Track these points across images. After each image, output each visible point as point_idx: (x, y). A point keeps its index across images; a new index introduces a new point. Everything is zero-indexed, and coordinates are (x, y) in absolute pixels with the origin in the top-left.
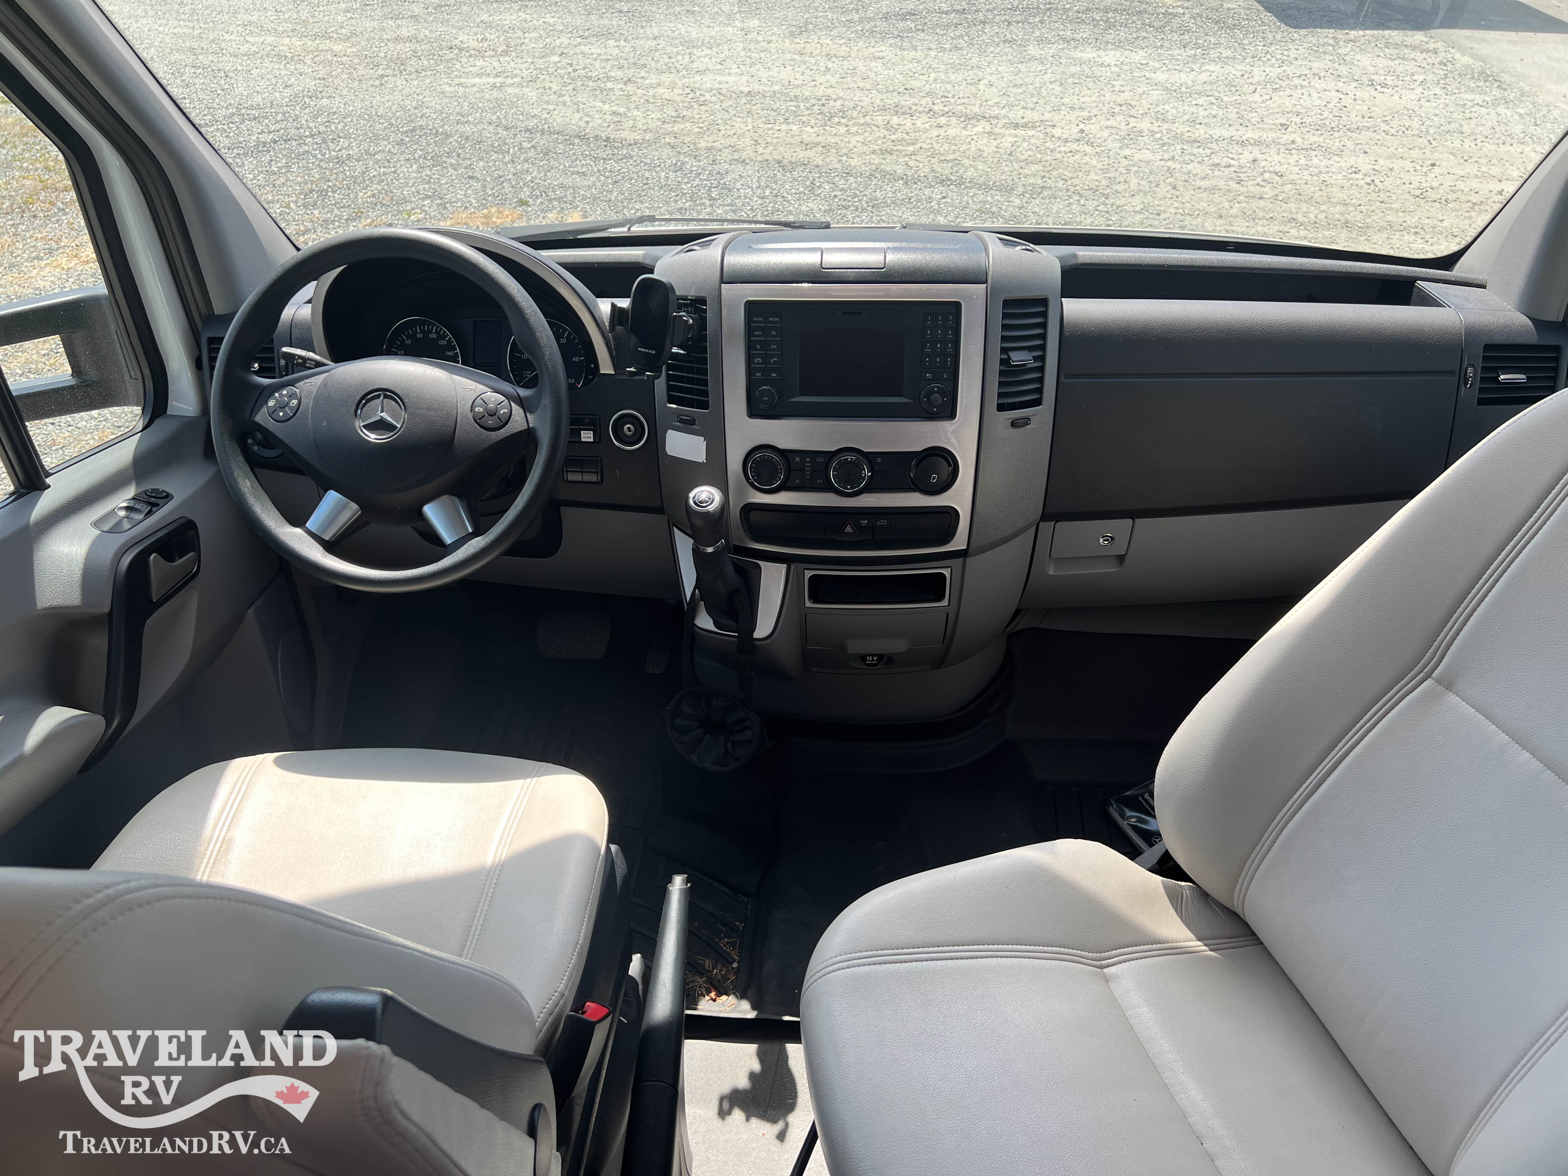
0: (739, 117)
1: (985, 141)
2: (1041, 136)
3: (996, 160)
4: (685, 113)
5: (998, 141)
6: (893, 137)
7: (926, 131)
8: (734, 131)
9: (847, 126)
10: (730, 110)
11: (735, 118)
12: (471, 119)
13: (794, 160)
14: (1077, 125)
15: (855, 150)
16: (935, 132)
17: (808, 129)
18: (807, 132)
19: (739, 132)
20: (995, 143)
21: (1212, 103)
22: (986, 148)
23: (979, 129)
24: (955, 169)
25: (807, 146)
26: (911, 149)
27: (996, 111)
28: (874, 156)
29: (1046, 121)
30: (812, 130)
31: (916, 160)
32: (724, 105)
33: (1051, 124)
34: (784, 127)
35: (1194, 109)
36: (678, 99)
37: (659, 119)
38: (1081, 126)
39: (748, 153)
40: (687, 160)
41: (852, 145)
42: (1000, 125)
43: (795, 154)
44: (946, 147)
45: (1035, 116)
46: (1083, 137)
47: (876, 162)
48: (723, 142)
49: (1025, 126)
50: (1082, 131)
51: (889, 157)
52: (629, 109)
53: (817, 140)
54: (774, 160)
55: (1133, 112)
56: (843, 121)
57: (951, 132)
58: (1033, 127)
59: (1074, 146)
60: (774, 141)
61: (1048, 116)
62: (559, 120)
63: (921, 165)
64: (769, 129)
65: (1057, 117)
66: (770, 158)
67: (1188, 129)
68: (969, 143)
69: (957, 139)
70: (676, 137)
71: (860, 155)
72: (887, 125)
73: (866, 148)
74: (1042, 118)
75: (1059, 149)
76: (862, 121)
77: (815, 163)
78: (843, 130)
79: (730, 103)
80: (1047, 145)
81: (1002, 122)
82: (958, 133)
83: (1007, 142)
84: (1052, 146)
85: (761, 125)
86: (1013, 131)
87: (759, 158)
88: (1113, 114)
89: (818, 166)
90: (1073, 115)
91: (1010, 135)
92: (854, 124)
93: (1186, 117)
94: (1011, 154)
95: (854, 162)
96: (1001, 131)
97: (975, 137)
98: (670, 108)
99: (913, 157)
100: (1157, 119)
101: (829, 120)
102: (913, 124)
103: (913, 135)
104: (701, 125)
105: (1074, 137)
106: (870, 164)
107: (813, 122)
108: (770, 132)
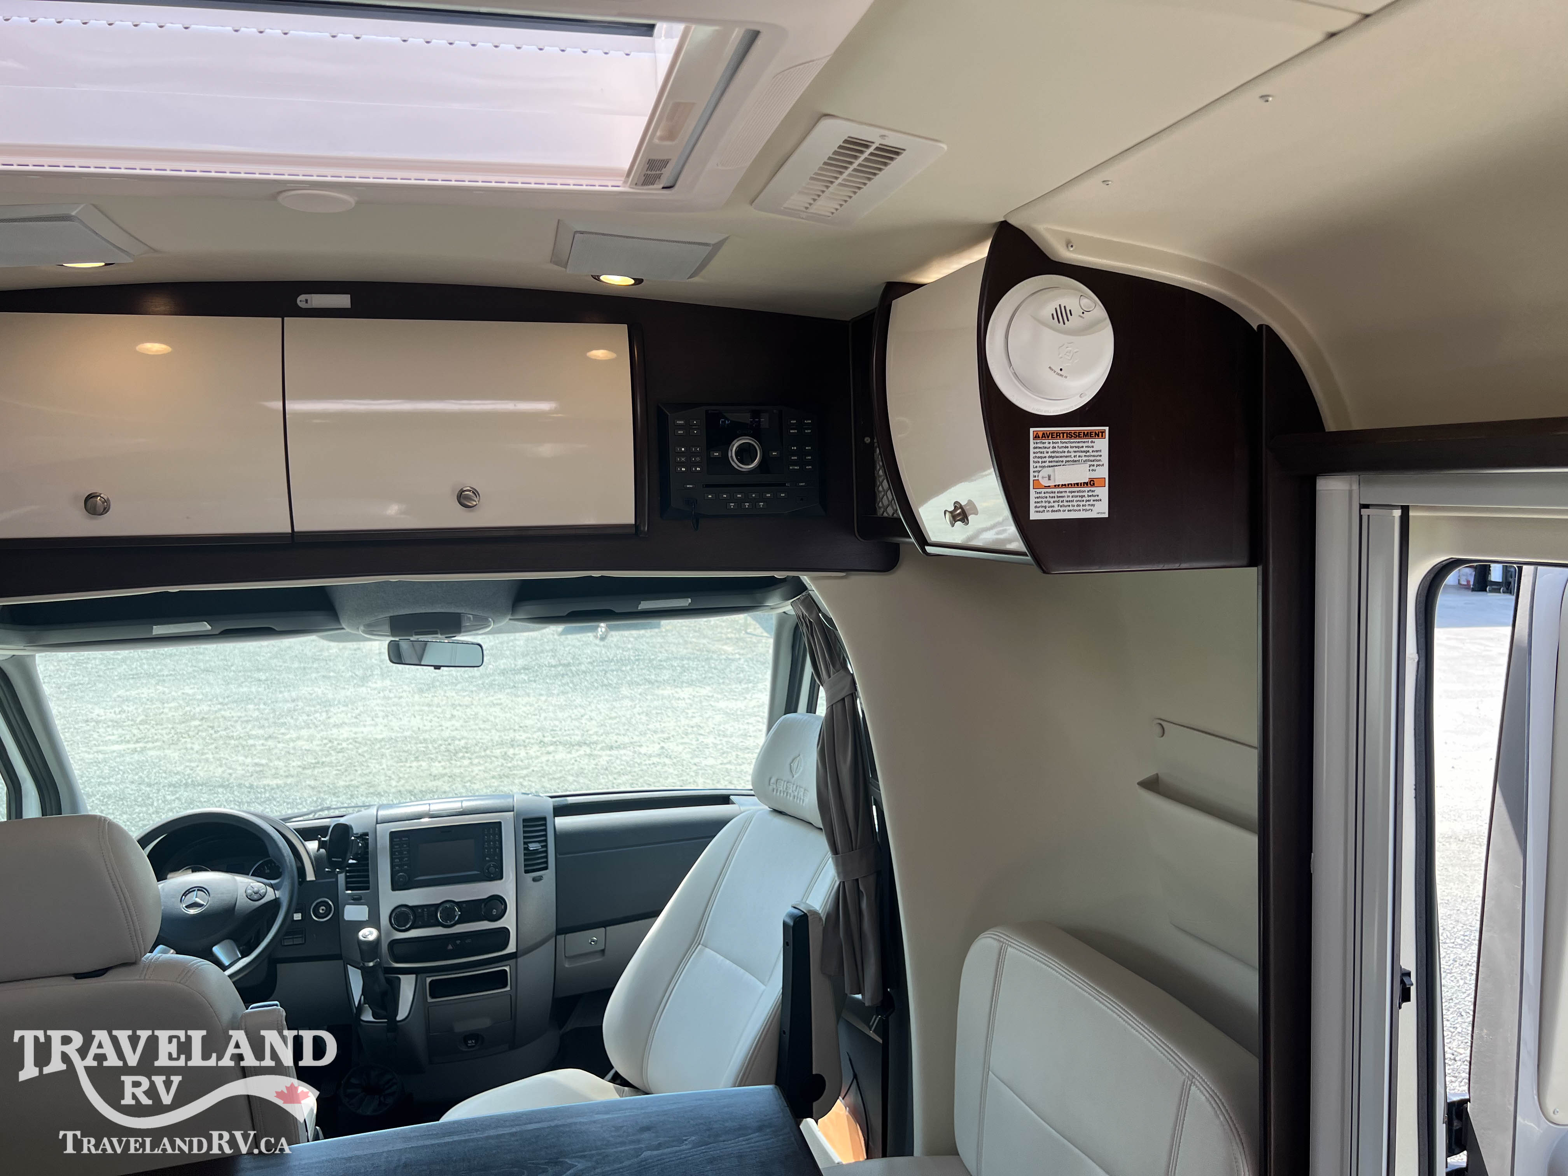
0: (374, 759)
1: (586, 761)
2: (631, 754)
3: (594, 775)
4: (324, 759)
5: (596, 761)
6: (510, 765)
7: (537, 757)
8: (369, 771)
9: (470, 759)
10: (365, 754)
11: (370, 761)
12: (111, 780)
13: (423, 789)
14: (659, 744)
15: (478, 777)
16: (544, 759)
17: (437, 764)
18: (435, 766)
19: (374, 770)
20: (594, 762)
21: (759, 722)
22: (586, 767)
23: (582, 752)
24: (561, 784)
25: (435, 778)
26: (525, 772)
27: (595, 738)
28: (493, 780)
29: (635, 742)
30: (440, 765)
31: (529, 781)
32: (360, 751)
33: (639, 744)
34: (415, 764)
35: (746, 727)
36: (318, 749)
37: (299, 766)
38: (662, 744)
39: (383, 786)
40: (326, 796)
41: (474, 774)
42: (598, 748)
43: (424, 785)
44: (554, 768)
45: (626, 740)
46: (663, 753)
47: (496, 784)
48: (359, 780)
49: (618, 748)
50: (662, 748)
51: (506, 780)
52: (270, 760)
53: (444, 772)
54: (406, 790)
55: (702, 732)
56: (466, 755)
57: (558, 757)
58: (624, 748)
59: (655, 760)
60: (406, 776)
61: (636, 739)
62: (202, 774)
63: (533, 784)
64: (401, 767)
65: (643, 739)
66: (402, 789)
67: (741, 740)
68: (573, 764)
69: (563, 762)
70: (316, 780)
71: (482, 780)
72: (505, 756)
73: (486, 775)
74: (632, 740)
75: (644, 763)
76: (483, 754)
77: (443, 790)
78: (466, 762)
79: (366, 749)
80: (635, 760)
81: (599, 747)
82: (565, 758)
83: (603, 761)
84: (639, 761)
85: (394, 764)
86: (608, 752)
87: (393, 790)
88: (687, 734)
89: (445, 792)
90: (656, 736)
91: (606, 755)
92: (477, 757)
93: (740, 733)
94: (606, 769)
95: (476, 787)
96: (599, 753)
97: (578, 759)
98: (310, 756)
99: (527, 779)
100: (719, 735)
101: (455, 755)
102: (527, 753)
103: (526, 762)
104: (339, 768)
105: (656, 752)
106: (490, 787)
107: (440, 758)
108: (402, 769)
